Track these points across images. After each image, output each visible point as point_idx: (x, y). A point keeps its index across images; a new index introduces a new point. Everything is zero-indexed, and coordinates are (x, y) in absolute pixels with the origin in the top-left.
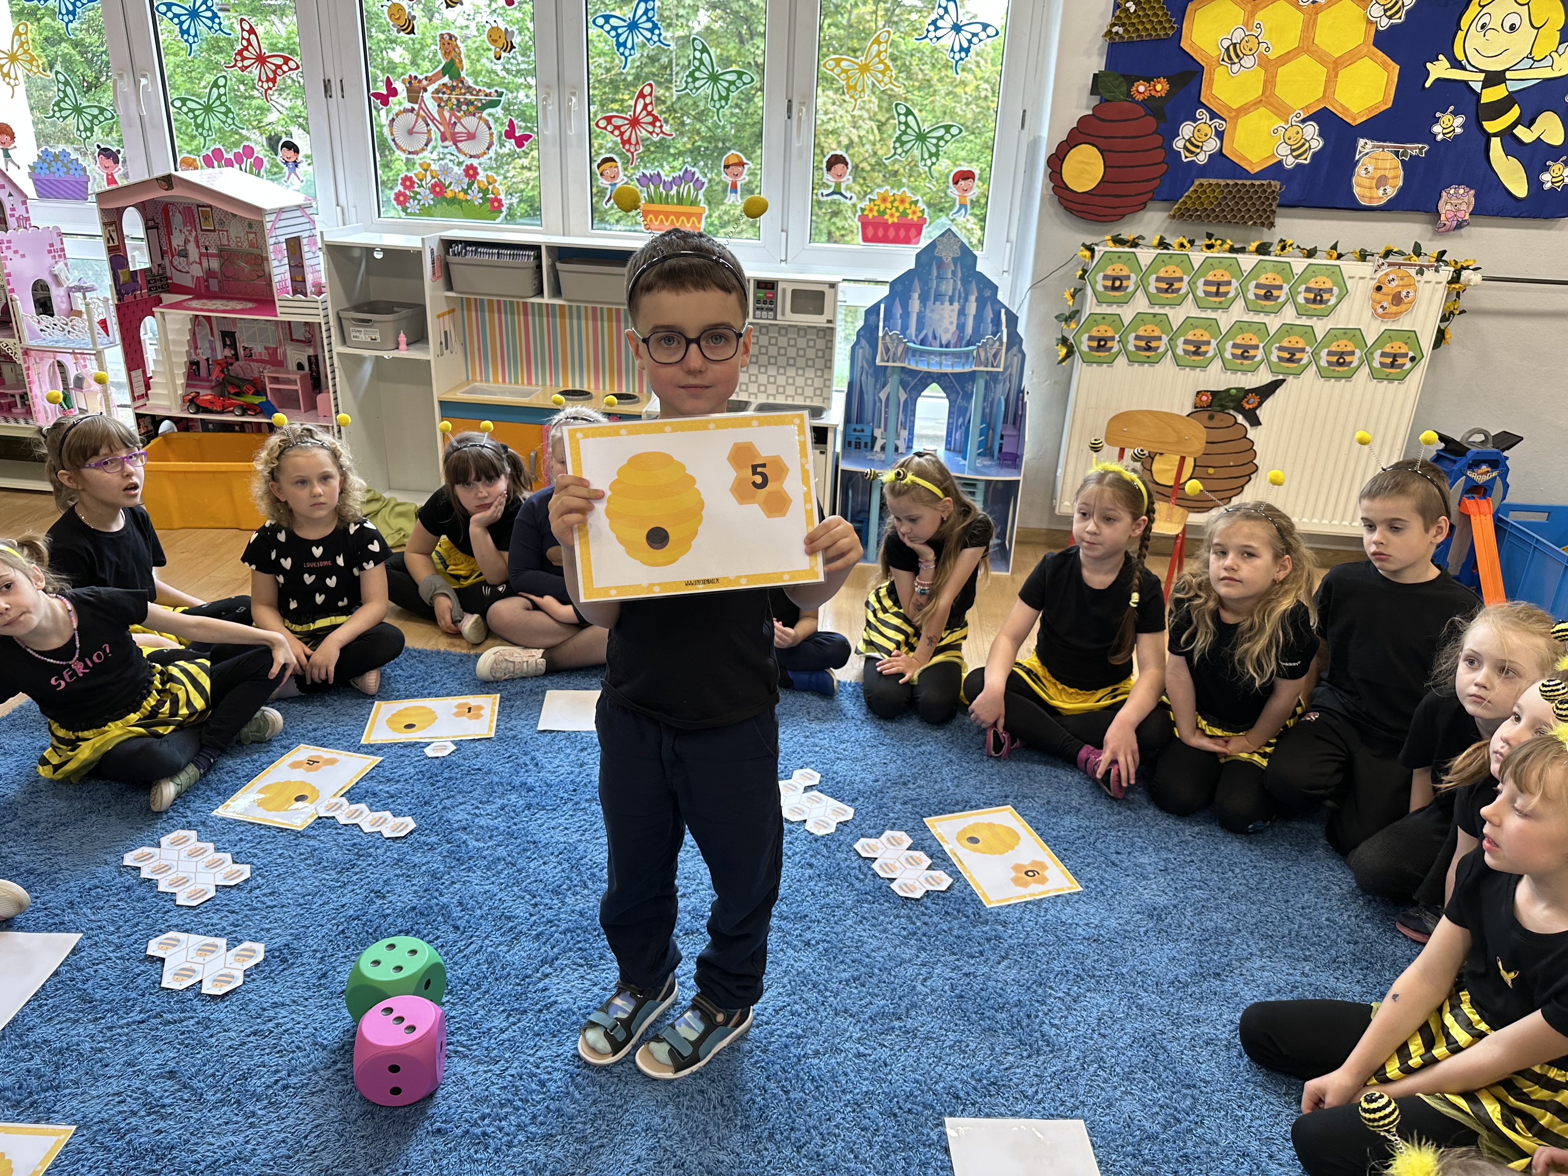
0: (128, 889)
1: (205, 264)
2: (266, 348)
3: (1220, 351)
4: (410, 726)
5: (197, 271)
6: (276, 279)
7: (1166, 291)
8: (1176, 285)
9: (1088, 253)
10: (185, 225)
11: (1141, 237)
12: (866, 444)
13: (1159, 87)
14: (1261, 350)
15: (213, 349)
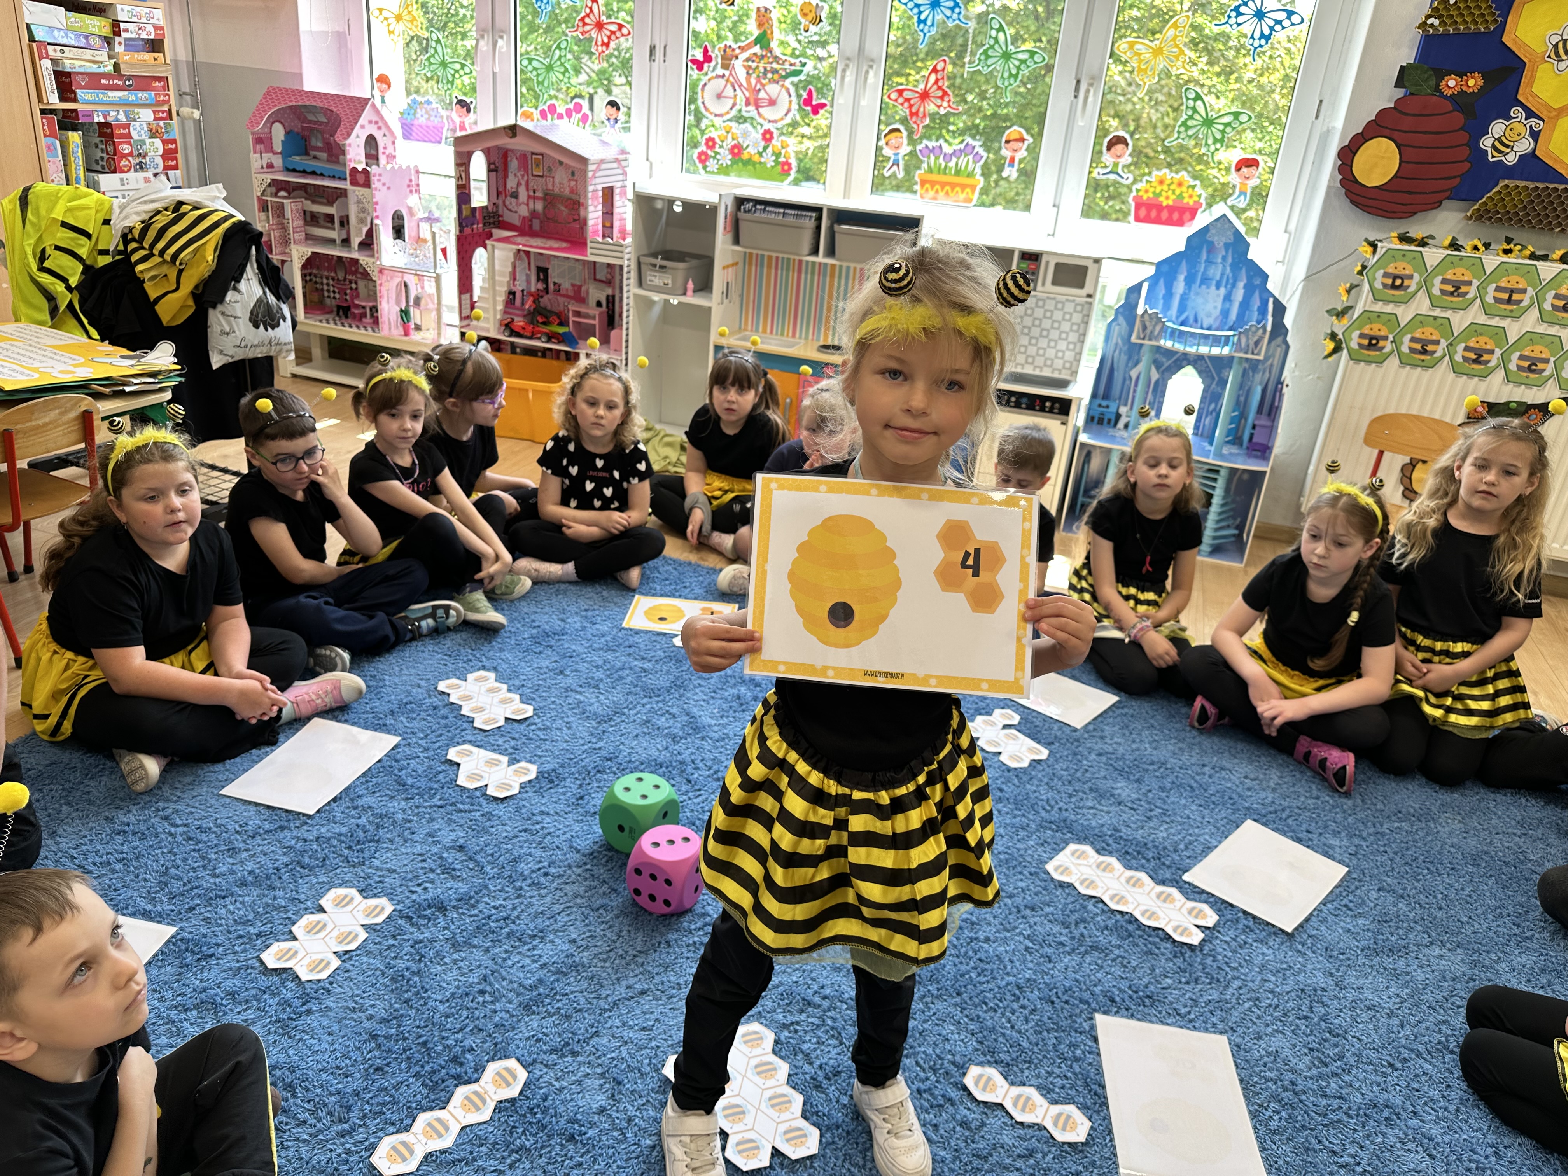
0: (435, 708)
1: (531, 205)
2: (573, 285)
3: (1504, 361)
4: (661, 619)
5: (524, 211)
6: (590, 223)
7: (1452, 294)
8: (1464, 289)
9: (1370, 249)
10: (519, 169)
11: (1432, 237)
12: (1109, 421)
13: (1471, 82)
14: (1551, 364)
15: (528, 282)
